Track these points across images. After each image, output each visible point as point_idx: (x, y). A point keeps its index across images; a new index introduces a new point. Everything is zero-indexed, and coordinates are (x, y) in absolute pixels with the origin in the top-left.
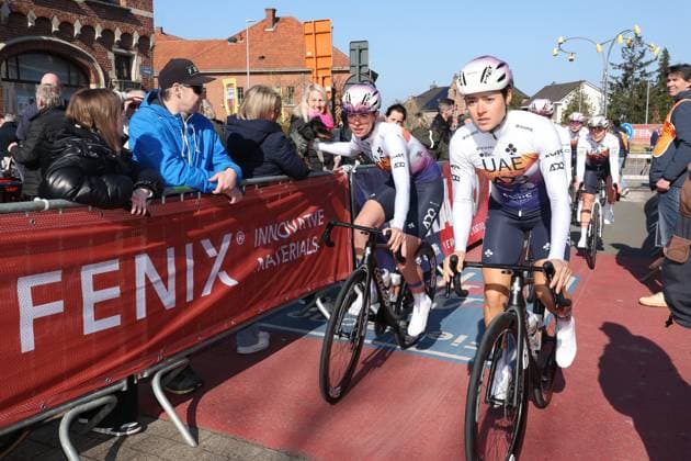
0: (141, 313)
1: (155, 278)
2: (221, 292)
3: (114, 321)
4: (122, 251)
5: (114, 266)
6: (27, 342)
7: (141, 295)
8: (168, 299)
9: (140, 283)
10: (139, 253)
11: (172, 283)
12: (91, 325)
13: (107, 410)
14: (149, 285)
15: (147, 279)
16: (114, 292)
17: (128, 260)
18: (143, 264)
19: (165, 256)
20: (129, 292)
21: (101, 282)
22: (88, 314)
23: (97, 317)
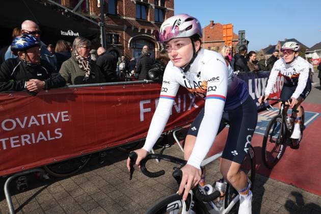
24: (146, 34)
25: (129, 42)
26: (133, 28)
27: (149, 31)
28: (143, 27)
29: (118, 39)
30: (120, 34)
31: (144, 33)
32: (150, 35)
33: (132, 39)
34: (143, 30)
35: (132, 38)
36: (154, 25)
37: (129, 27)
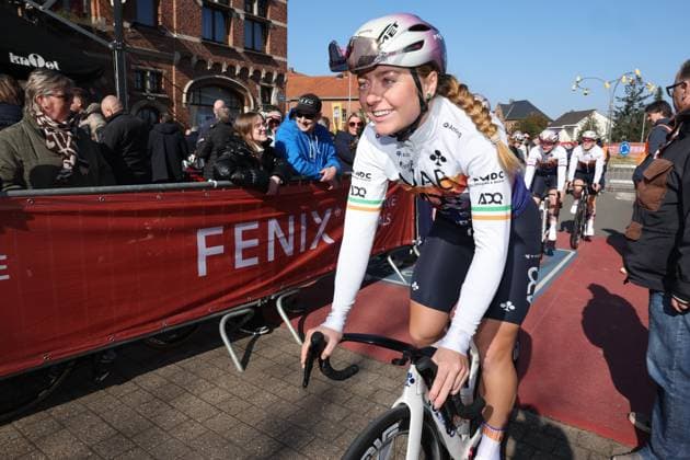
0: (271, 257)
1: (280, 235)
2: (323, 247)
3: (254, 261)
4: (260, 216)
5: (255, 226)
6: (202, 269)
7: (271, 246)
8: (288, 249)
9: (271, 238)
10: (271, 218)
11: (291, 239)
12: (240, 263)
13: (248, 318)
14: (277, 239)
15: (275, 235)
16: (255, 242)
17: (264, 222)
18: (273, 226)
19: (287, 221)
20: (264, 243)
21: (247, 236)
22: (238, 256)
23: (244, 258)
24: (225, 74)
25: (185, 90)
26: (195, 60)
27: (231, 68)
29: (159, 83)
30: (165, 72)
31: (220, 73)
32: (234, 77)
33: (192, 85)
34: (217, 66)
35: (192, 82)
36: (243, 55)
37: (186, 57)
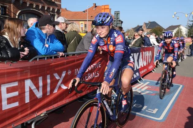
0: (27, 100)
1: (33, 87)
2: (61, 91)
3: (16, 104)
4: (19, 78)
5: (16, 84)
7: (27, 95)
8: (39, 94)
9: (27, 90)
10: (27, 79)
11: (41, 89)
12: (6, 106)
14: (31, 91)
15: (30, 88)
16: (16, 94)
17: (22, 82)
18: (28, 83)
19: (38, 80)
20: (22, 93)
21: (9, 91)
22: (4, 103)
23: (8, 103)
24: (35, 8)
25: (17, 14)
26: (21, 2)
27: (37, 6)
28: (31, 2)
29: (5, 11)
30: (8, 6)
31: (33, 8)
32: (39, 10)
34: (31, 5)
35: (20, 11)
